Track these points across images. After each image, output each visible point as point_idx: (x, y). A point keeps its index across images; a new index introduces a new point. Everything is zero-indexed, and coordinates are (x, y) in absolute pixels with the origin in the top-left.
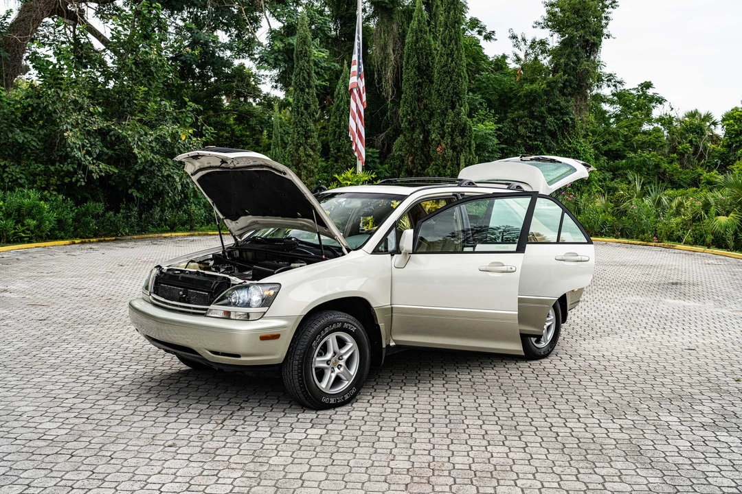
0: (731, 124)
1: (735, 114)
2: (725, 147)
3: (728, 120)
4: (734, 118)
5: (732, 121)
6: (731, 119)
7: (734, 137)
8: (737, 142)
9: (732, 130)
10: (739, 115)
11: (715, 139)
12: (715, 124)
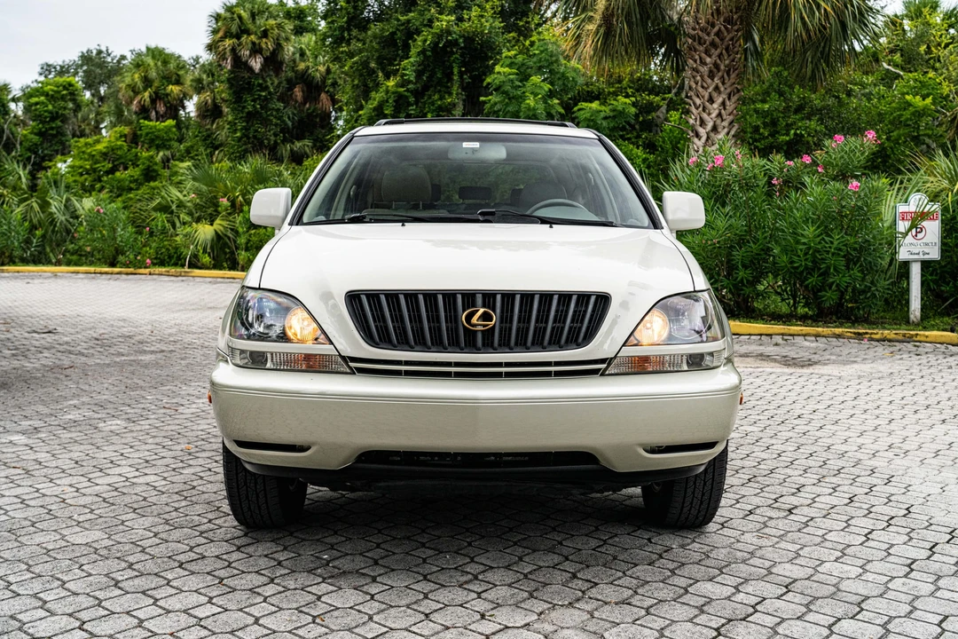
0: (43, 103)
1: (46, 89)
2: (36, 134)
3: (37, 96)
4: (47, 95)
5: (42, 98)
6: (42, 95)
7: (48, 122)
8: (52, 129)
9: (46, 111)
10: (52, 90)
11: (19, 122)
12: (14, 100)
